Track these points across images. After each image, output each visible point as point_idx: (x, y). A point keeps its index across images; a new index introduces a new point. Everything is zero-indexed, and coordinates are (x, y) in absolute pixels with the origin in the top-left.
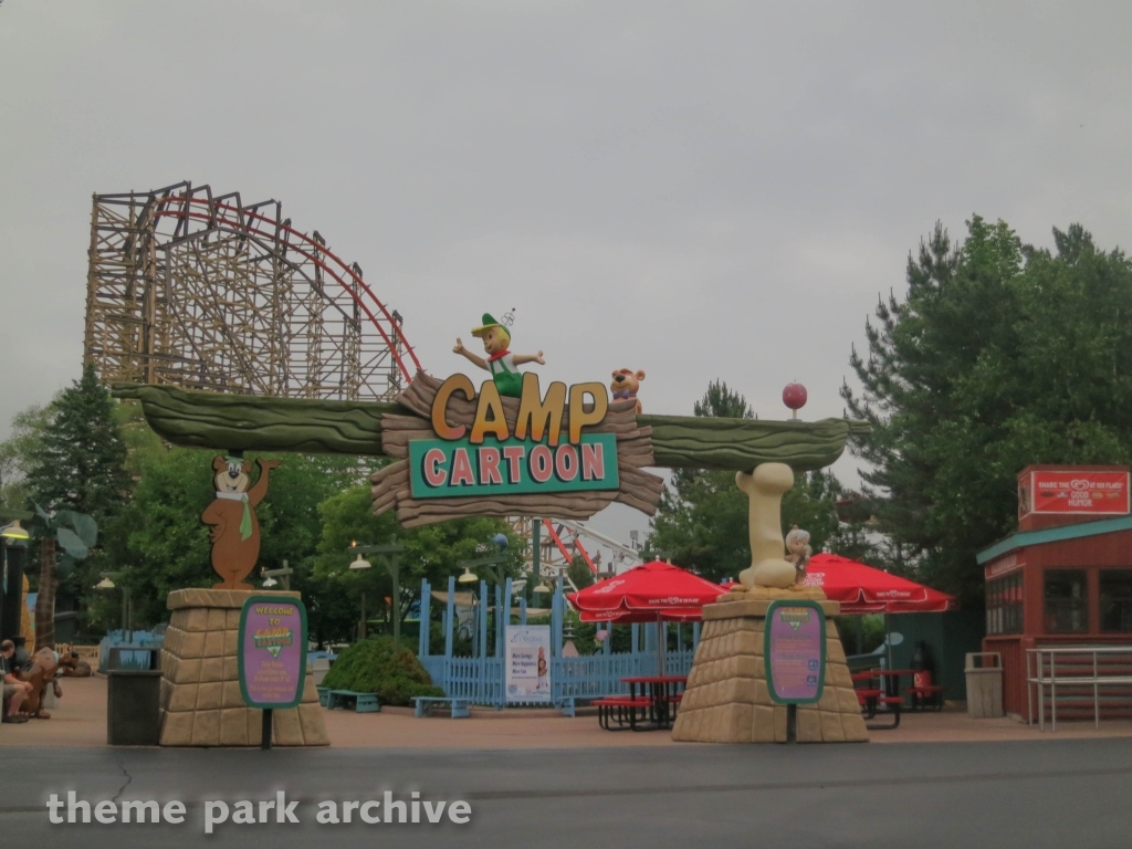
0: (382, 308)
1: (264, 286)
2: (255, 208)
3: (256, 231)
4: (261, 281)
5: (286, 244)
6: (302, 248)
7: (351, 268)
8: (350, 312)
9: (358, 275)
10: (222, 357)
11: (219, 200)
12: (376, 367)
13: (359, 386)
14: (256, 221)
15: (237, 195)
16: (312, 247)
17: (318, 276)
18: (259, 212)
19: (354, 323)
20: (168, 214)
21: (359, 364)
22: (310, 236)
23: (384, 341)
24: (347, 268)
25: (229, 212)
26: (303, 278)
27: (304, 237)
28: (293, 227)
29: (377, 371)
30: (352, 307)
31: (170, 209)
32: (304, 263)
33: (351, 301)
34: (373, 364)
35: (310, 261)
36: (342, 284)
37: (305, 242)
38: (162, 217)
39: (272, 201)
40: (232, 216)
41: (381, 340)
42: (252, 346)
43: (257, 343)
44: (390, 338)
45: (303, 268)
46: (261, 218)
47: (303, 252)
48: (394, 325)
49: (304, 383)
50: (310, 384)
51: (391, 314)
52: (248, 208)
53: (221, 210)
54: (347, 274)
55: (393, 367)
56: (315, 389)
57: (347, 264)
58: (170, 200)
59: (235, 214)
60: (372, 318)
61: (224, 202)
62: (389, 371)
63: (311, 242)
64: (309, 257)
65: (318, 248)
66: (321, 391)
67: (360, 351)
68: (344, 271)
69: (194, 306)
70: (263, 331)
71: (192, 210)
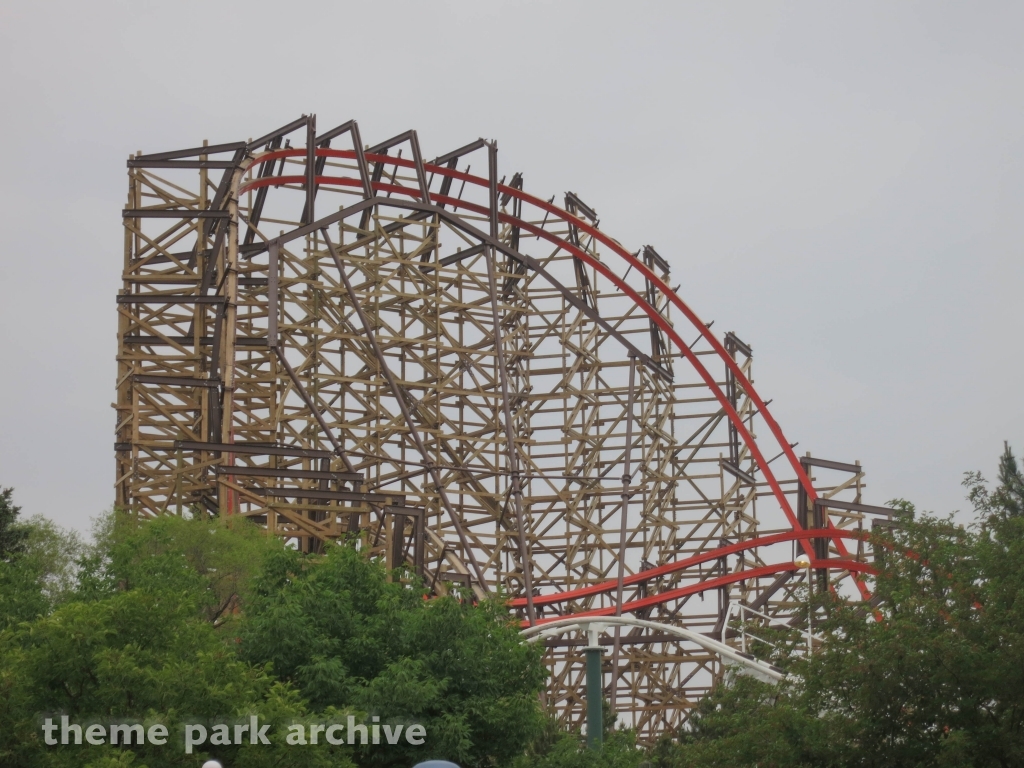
0: (704, 330)
1: (478, 304)
2: (453, 158)
3: (458, 203)
4: (470, 296)
5: (516, 223)
6: (548, 228)
7: (640, 258)
8: (644, 344)
9: (658, 272)
10: (401, 445)
11: (382, 149)
12: (702, 445)
13: (672, 485)
14: (456, 183)
15: (411, 136)
16: (564, 226)
17: (583, 280)
18: (461, 167)
19: (655, 365)
20: (281, 182)
21: (672, 442)
22: (560, 204)
23: (711, 394)
24: (631, 259)
25: (402, 171)
26: (550, 286)
27: (548, 206)
28: (527, 189)
29: (702, 453)
30: (648, 335)
31: (285, 173)
32: (552, 258)
33: (645, 323)
34: (696, 441)
35: (563, 252)
36: (629, 291)
37: (552, 216)
38: (271, 188)
39: (480, 143)
40: (408, 176)
41: (708, 392)
42: (462, 423)
43: (469, 414)
44: (723, 389)
45: (550, 268)
46: (466, 177)
47: (551, 237)
48: (730, 364)
49: (561, 484)
50: (575, 487)
51: (721, 339)
52: (439, 160)
53: (388, 168)
54: (634, 270)
55: (734, 444)
56: (586, 497)
57: (631, 251)
58: (283, 156)
59: (412, 173)
60: (686, 352)
61: (392, 152)
62: (726, 453)
63: (564, 216)
64: (561, 244)
65: (577, 225)
66: (604, 499)
67: (673, 417)
68: (627, 264)
69: (342, 351)
70: (477, 391)
71: (328, 171)
